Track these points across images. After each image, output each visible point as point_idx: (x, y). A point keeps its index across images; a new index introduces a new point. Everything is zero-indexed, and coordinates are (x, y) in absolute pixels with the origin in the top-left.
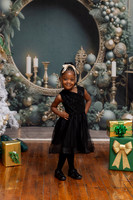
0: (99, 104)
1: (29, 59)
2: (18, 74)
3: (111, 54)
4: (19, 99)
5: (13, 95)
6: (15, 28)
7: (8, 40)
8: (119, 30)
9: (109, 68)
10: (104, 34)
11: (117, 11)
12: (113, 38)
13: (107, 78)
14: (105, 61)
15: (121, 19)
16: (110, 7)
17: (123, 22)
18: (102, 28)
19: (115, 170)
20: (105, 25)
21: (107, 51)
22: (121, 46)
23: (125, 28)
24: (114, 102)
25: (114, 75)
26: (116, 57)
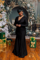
0: (28, 30)
1: (13, 20)
2: (11, 24)
3: (31, 20)
4: (11, 29)
5: (10, 28)
6: (10, 14)
7: (9, 16)
8: (33, 14)
9: (31, 23)
10: (30, 15)
11: (33, 10)
12: (32, 16)
13: (30, 25)
14: (30, 21)
15: (34, 12)
16: (31, 9)
17: (34, 13)
18: (29, 14)
19: (31, 47)
20: (30, 13)
21: (30, 19)
22: (33, 18)
23: (34, 14)
24: (31, 30)
25: (32, 24)
26: (32, 21)
